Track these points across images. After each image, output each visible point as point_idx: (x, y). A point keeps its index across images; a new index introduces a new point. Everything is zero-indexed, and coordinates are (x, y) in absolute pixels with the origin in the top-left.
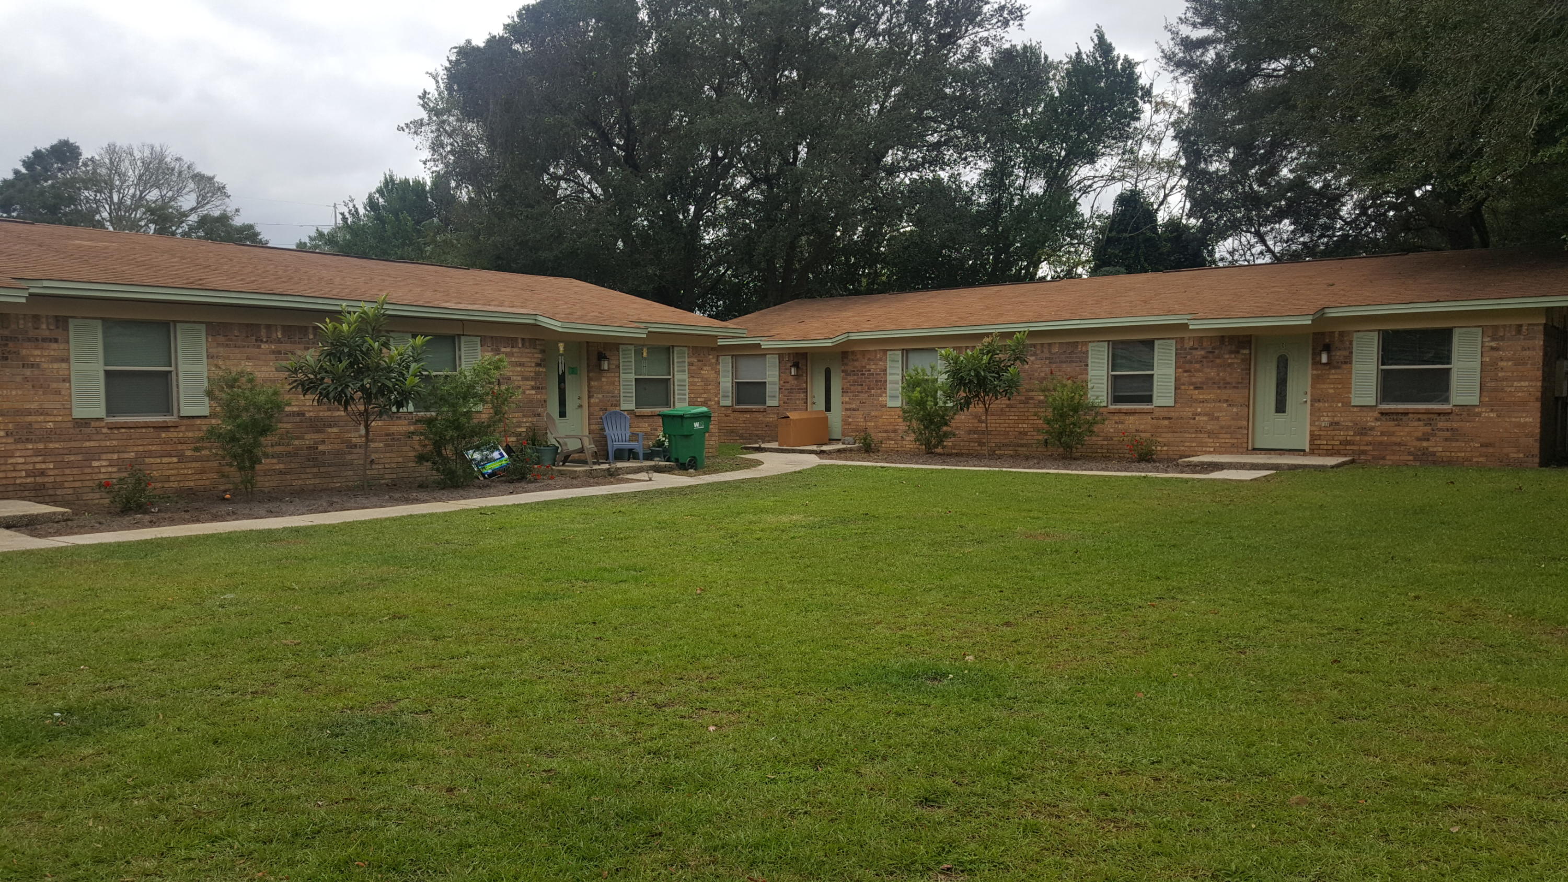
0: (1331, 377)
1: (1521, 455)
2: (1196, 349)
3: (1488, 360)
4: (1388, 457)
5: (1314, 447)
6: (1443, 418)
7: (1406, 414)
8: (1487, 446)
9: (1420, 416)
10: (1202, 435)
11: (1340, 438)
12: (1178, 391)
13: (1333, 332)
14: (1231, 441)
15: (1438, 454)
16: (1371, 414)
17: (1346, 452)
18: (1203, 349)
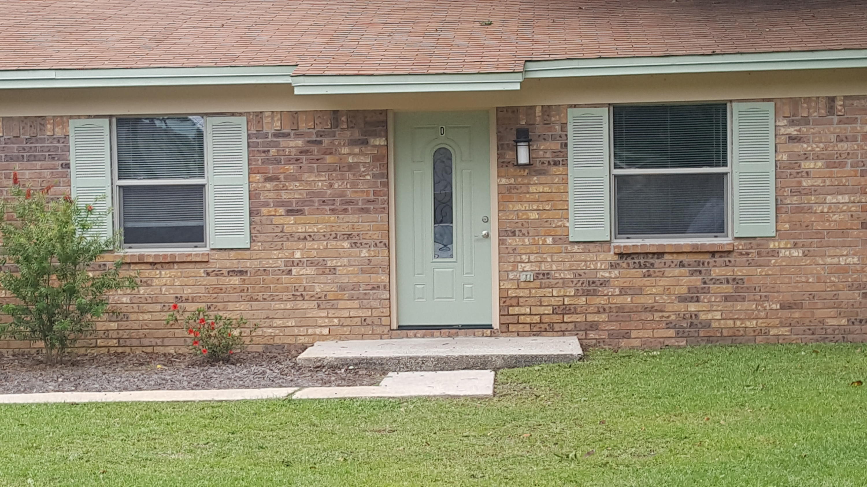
0: (532, 189)
1: (844, 321)
2: (287, 135)
3: (785, 158)
4: (634, 334)
5: (506, 320)
6: (719, 260)
7: (660, 255)
8: (790, 308)
9: (682, 258)
10: (306, 305)
11: (553, 301)
12: (257, 219)
13: (533, 108)
14: (360, 313)
15: (714, 325)
16: (602, 256)
17: (564, 326)
18: (299, 135)
